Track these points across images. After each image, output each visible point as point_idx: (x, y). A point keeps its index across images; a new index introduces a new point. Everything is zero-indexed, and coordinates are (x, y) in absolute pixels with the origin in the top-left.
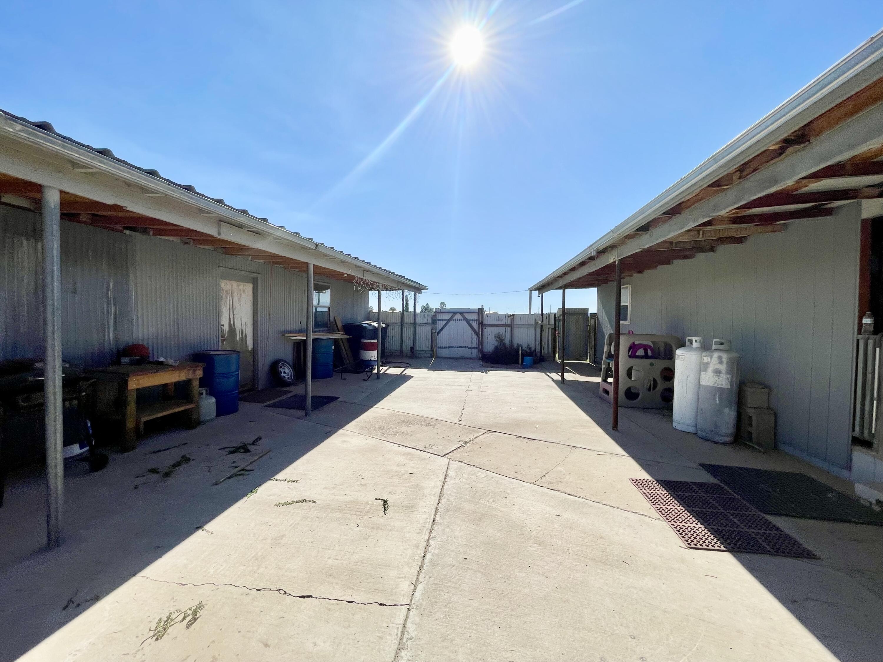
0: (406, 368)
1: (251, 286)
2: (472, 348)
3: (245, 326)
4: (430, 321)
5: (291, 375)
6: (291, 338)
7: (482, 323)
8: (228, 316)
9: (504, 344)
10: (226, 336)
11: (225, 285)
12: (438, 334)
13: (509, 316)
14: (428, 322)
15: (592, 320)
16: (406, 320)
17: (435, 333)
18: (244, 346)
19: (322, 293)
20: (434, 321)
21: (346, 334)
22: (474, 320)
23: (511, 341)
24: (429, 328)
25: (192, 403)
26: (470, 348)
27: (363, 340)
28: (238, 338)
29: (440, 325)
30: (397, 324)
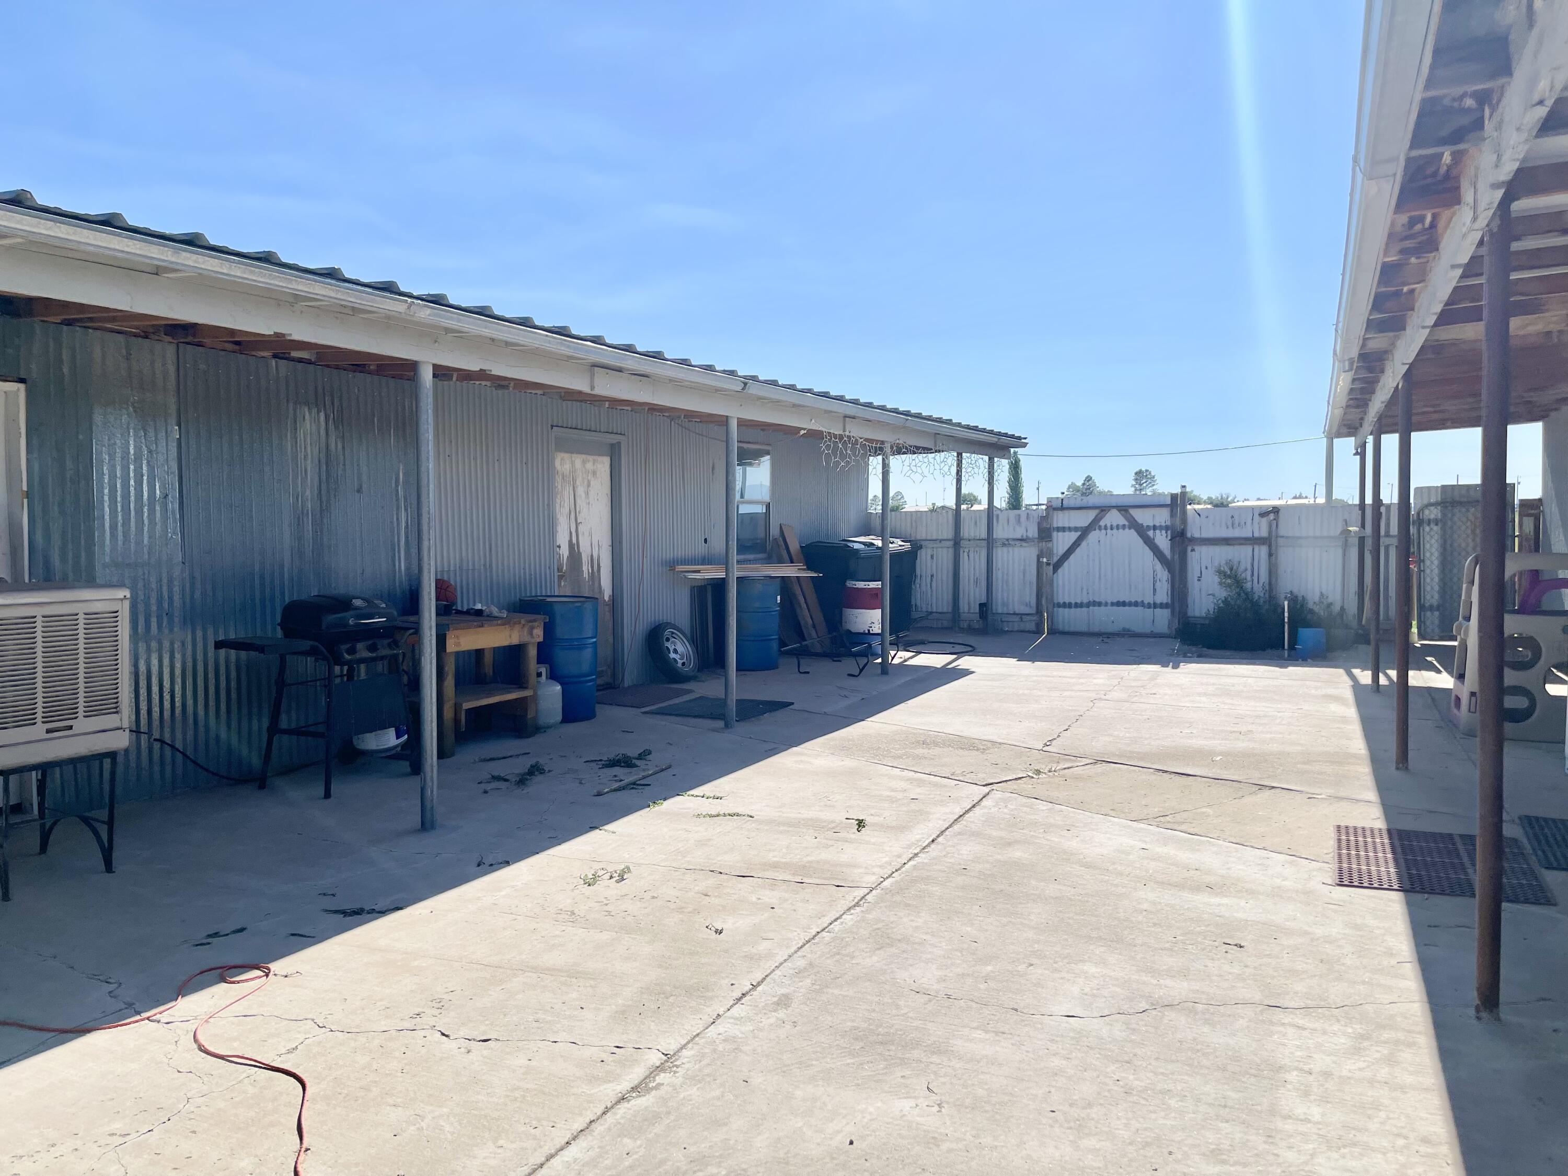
0: (960, 654)
1: (606, 460)
2: (1155, 606)
3: (597, 549)
4: (1033, 532)
5: (689, 658)
6: (686, 574)
7: (1182, 534)
8: (566, 527)
9: (1248, 596)
10: (565, 568)
11: (564, 463)
12: (1057, 566)
13: (1264, 513)
14: (1030, 535)
15: (1525, 519)
16: (968, 531)
17: (1048, 564)
18: (596, 590)
19: (750, 464)
20: (1045, 533)
21: (809, 568)
22: (1161, 528)
23: (1271, 586)
24: (1028, 554)
25: (526, 688)
26: (1149, 606)
27: (850, 584)
28: (586, 575)
29: (1062, 542)
30: (944, 544)
